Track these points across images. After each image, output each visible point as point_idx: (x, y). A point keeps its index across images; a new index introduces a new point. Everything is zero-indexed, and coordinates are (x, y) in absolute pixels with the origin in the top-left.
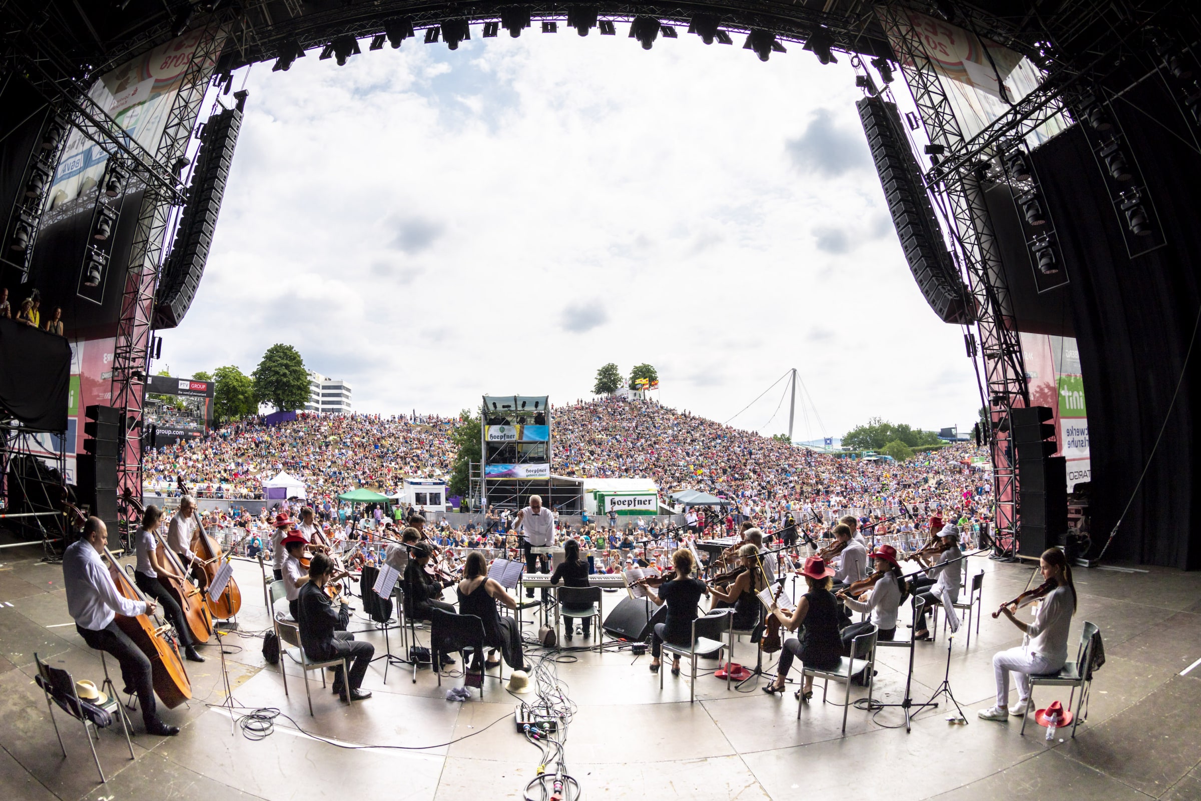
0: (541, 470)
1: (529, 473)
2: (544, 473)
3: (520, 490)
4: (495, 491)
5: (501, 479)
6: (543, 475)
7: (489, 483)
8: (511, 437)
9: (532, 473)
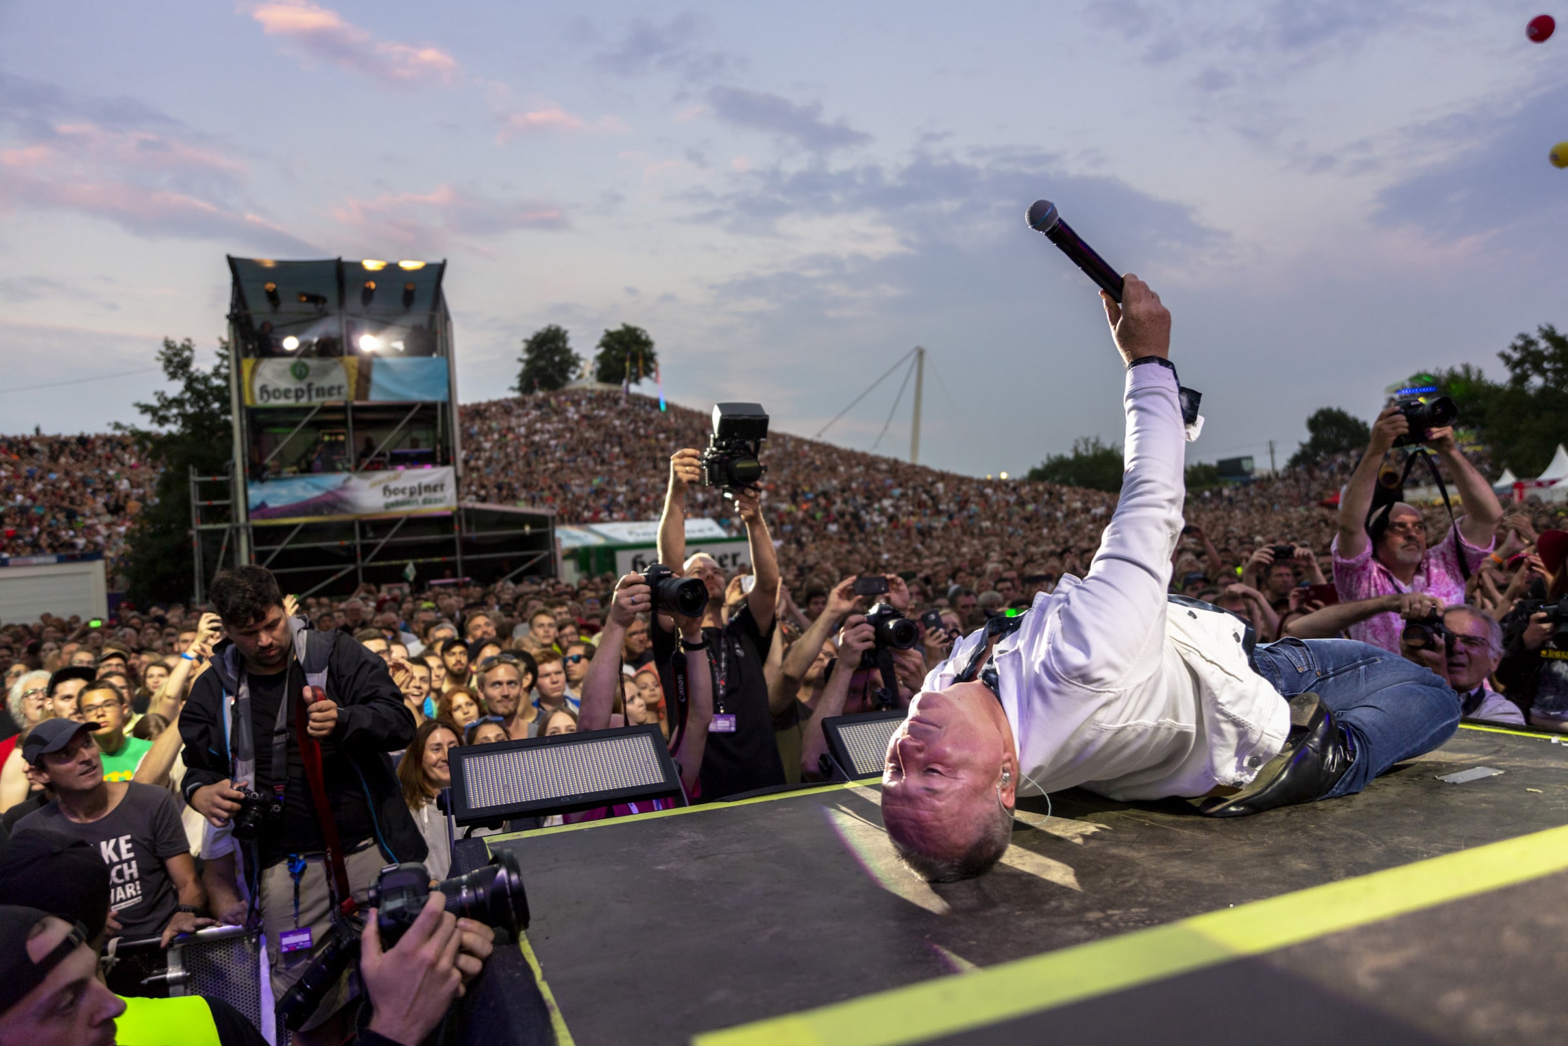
0: (428, 488)
1: (393, 499)
2: (438, 495)
3: (367, 549)
4: (285, 558)
5: (302, 520)
6: (437, 501)
7: (262, 536)
8: (330, 391)
9: (400, 497)
